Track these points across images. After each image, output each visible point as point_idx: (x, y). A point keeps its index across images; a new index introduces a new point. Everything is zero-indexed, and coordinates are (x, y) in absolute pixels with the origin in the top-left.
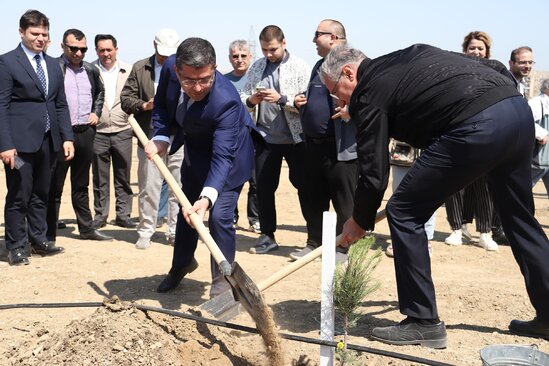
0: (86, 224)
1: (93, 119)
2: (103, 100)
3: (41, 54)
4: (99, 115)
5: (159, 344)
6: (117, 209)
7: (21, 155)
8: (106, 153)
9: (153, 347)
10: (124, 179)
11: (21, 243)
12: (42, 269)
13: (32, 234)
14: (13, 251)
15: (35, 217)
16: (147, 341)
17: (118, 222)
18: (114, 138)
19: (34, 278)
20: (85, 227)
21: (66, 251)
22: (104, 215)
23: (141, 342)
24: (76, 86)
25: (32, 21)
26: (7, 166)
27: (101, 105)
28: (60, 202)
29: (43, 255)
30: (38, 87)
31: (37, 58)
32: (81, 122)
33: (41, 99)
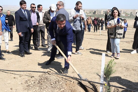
0: (36, 47)
1: (37, 24)
2: (40, 19)
3: (25, 10)
4: (39, 23)
5: (61, 83)
6: (42, 43)
7: (22, 33)
8: (39, 31)
9: (60, 83)
10: (43, 36)
11: (23, 52)
12: (28, 58)
13: (25, 50)
14: (21, 54)
15: (25, 46)
16: (59, 82)
17: (42, 46)
18: (41, 27)
19: (27, 61)
20: (36, 48)
21: (33, 53)
22: (39, 44)
23: (57, 82)
24: (34, 17)
25: (23, 3)
26: (20, 36)
27: (39, 21)
28: (30, 42)
29: (28, 54)
30: (25, 18)
31: (24, 11)
32: (35, 25)
33: (26, 20)
